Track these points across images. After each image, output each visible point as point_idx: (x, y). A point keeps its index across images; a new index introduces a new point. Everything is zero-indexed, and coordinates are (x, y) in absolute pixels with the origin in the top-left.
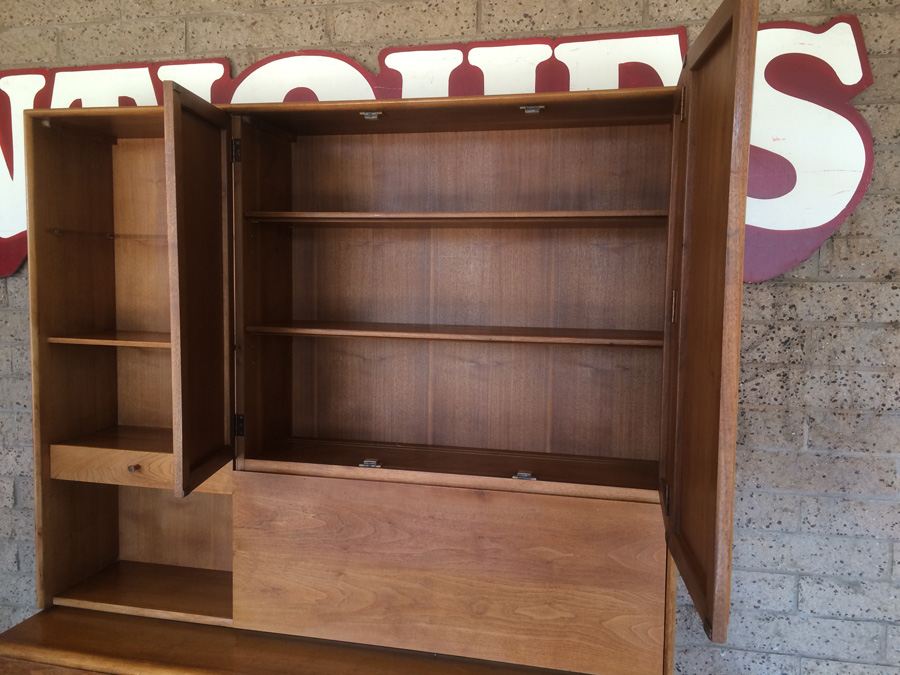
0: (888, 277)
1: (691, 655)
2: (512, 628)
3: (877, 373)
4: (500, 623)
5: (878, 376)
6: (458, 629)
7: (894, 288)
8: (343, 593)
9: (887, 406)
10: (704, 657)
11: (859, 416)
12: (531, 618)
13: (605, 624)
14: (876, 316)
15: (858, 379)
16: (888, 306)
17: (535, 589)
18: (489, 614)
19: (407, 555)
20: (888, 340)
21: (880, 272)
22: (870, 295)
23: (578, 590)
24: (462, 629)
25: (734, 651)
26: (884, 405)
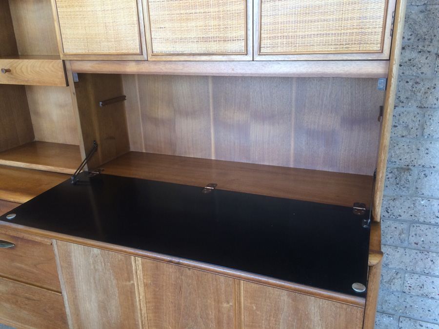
1: (397, 203)
10: (407, 204)
25: (431, 200)
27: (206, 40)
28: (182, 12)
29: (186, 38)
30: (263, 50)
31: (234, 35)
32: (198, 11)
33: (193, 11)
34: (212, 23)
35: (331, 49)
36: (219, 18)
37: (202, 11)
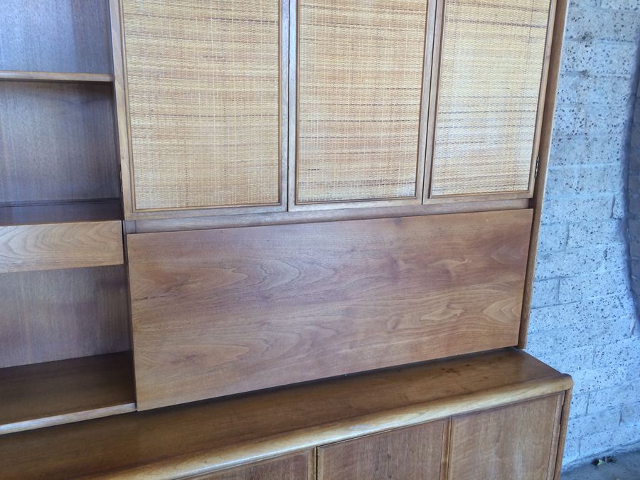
0: (584, 38)
2: (418, 334)
3: (572, 109)
4: (410, 331)
5: (573, 111)
6: (374, 346)
7: (586, 46)
8: (266, 341)
9: (576, 132)
11: (560, 140)
12: (432, 321)
13: (484, 312)
14: (575, 67)
15: (562, 113)
16: (582, 59)
17: (437, 297)
18: (401, 327)
19: (330, 291)
20: (581, 84)
21: (580, 34)
22: (573, 51)
23: (468, 289)
24: (378, 346)
26: (573, 131)
27: (371, 184)
28: (344, 151)
29: (346, 182)
30: (434, 193)
31: (404, 177)
32: (364, 150)
33: (359, 150)
34: (381, 164)
35: (493, 190)
36: (389, 159)
37: (370, 150)
